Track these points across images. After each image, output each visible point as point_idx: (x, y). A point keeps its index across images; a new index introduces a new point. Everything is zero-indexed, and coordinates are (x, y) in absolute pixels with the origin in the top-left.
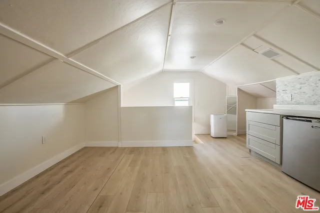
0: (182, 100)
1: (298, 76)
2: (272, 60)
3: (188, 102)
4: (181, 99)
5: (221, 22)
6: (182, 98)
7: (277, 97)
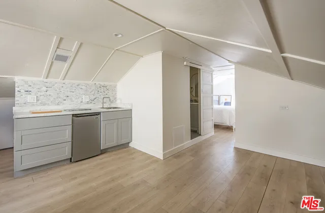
2: (52, 62)
7: (16, 99)
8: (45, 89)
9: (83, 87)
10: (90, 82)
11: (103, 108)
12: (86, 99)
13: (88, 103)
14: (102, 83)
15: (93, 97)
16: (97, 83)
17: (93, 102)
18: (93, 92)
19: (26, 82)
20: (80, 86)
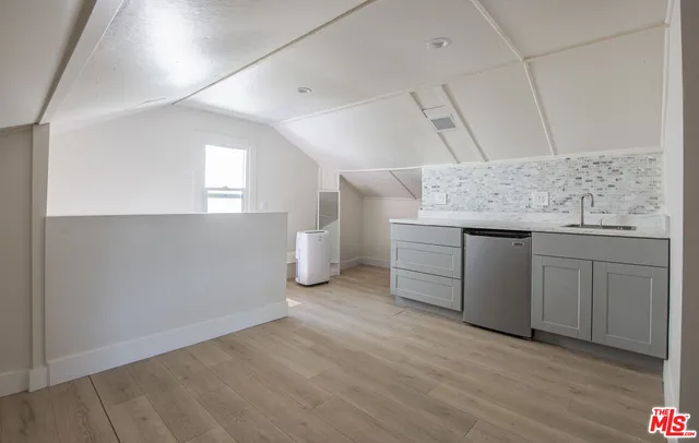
0: (225, 196)
1: (457, 166)
2: (439, 134)
3: (240, 200)
4: (225, 193)
5: (440, 45)
6: (226, 189)
7: (423, 198)
8: (457, 181)
9: (534, 172)
10: (551, 157)
11: (583, 225)
12: (539, 198)
13: (545, 209)
14: (595, 155)
15: (559, 196)
16: (574, 156)
17: (562, 208)
18: (561, 183)
19: (433, 173)
20: (525, 170)
